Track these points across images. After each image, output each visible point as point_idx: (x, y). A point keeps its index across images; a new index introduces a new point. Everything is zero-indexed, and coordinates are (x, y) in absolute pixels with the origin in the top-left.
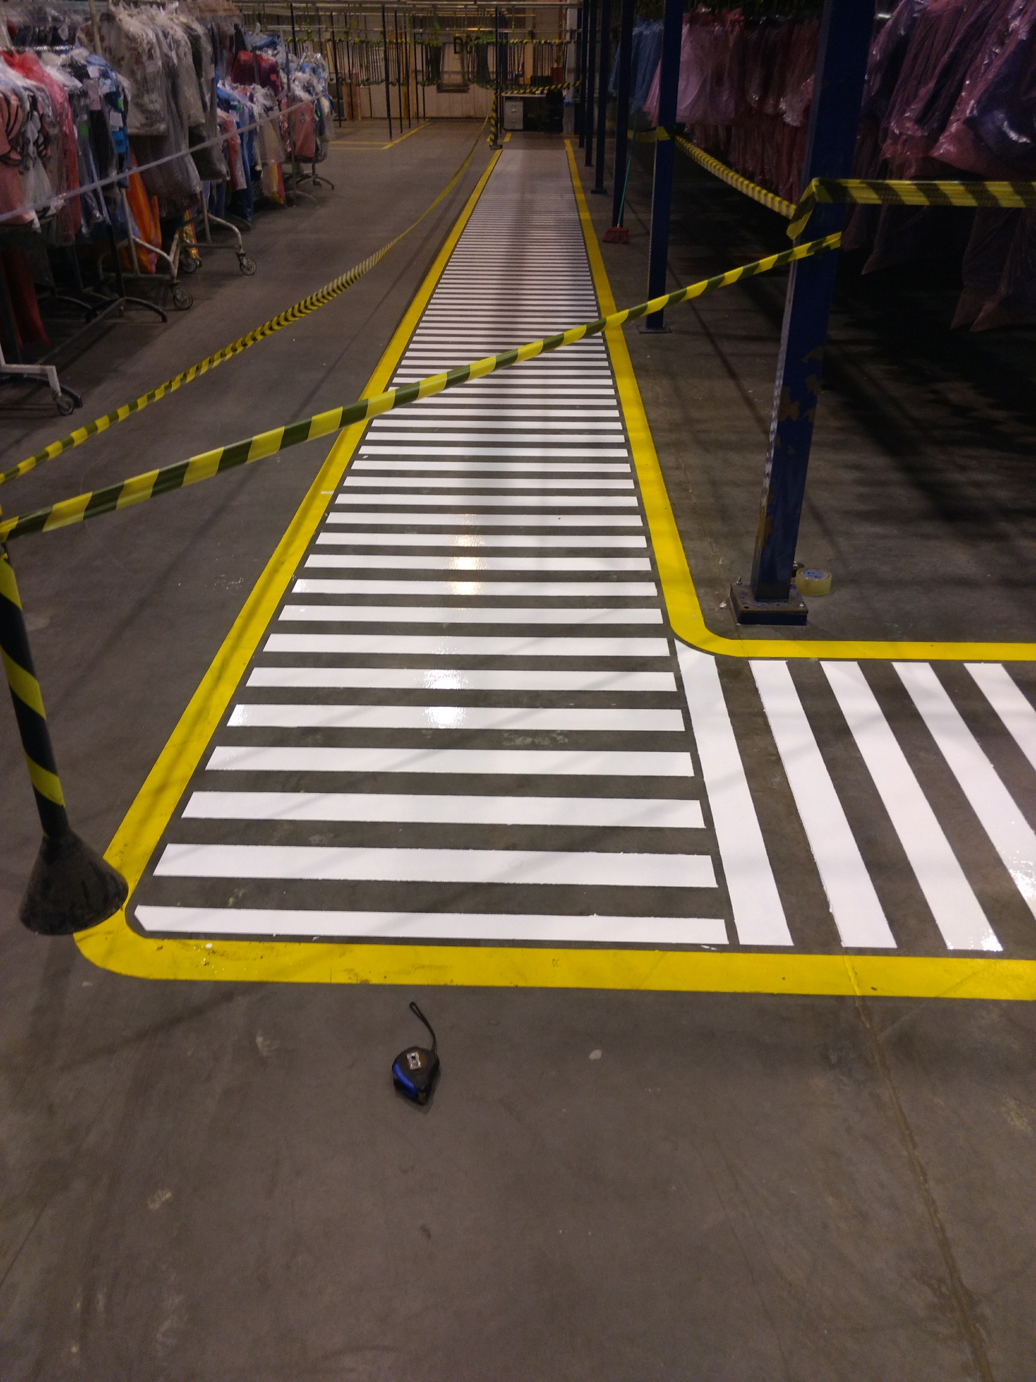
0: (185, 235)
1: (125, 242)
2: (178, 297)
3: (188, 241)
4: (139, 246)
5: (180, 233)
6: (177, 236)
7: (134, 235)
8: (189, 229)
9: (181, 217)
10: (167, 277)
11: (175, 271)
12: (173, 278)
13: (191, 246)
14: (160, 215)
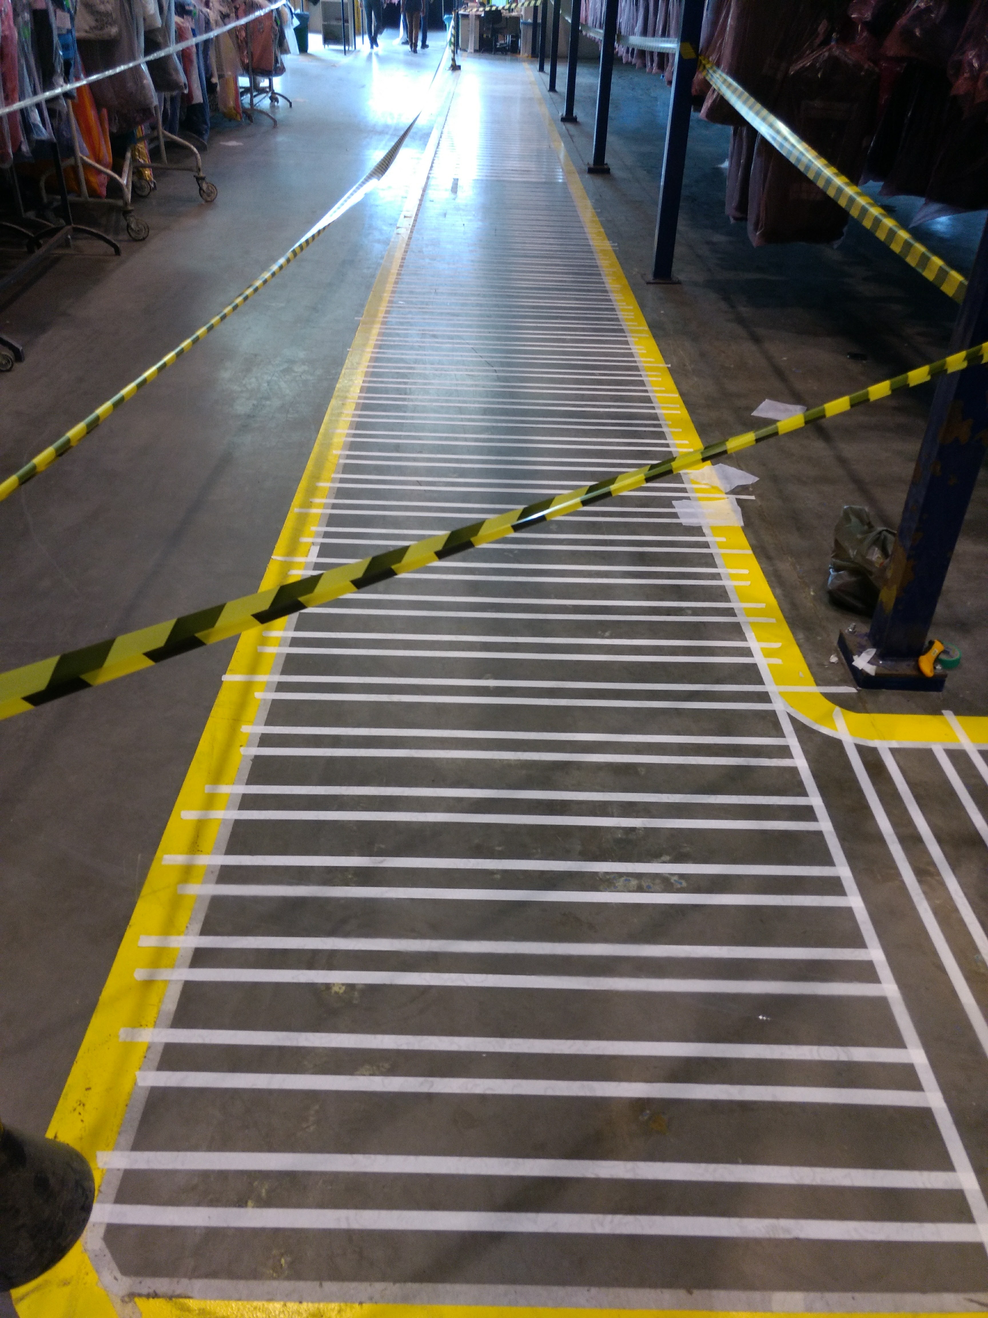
0: (137, 154)
1: (71, 161)
2: (133, 226)
3: (141, 160)
4: (86, 165)
5: (132, 151)
6: (129, 155)
7: (82, 152)
8: (143, 147)
9: (133, 134)
10: (120, 203)
11: (129, 196)
12: (126, 204)
13: (144, 166)
14: (110, 130)
